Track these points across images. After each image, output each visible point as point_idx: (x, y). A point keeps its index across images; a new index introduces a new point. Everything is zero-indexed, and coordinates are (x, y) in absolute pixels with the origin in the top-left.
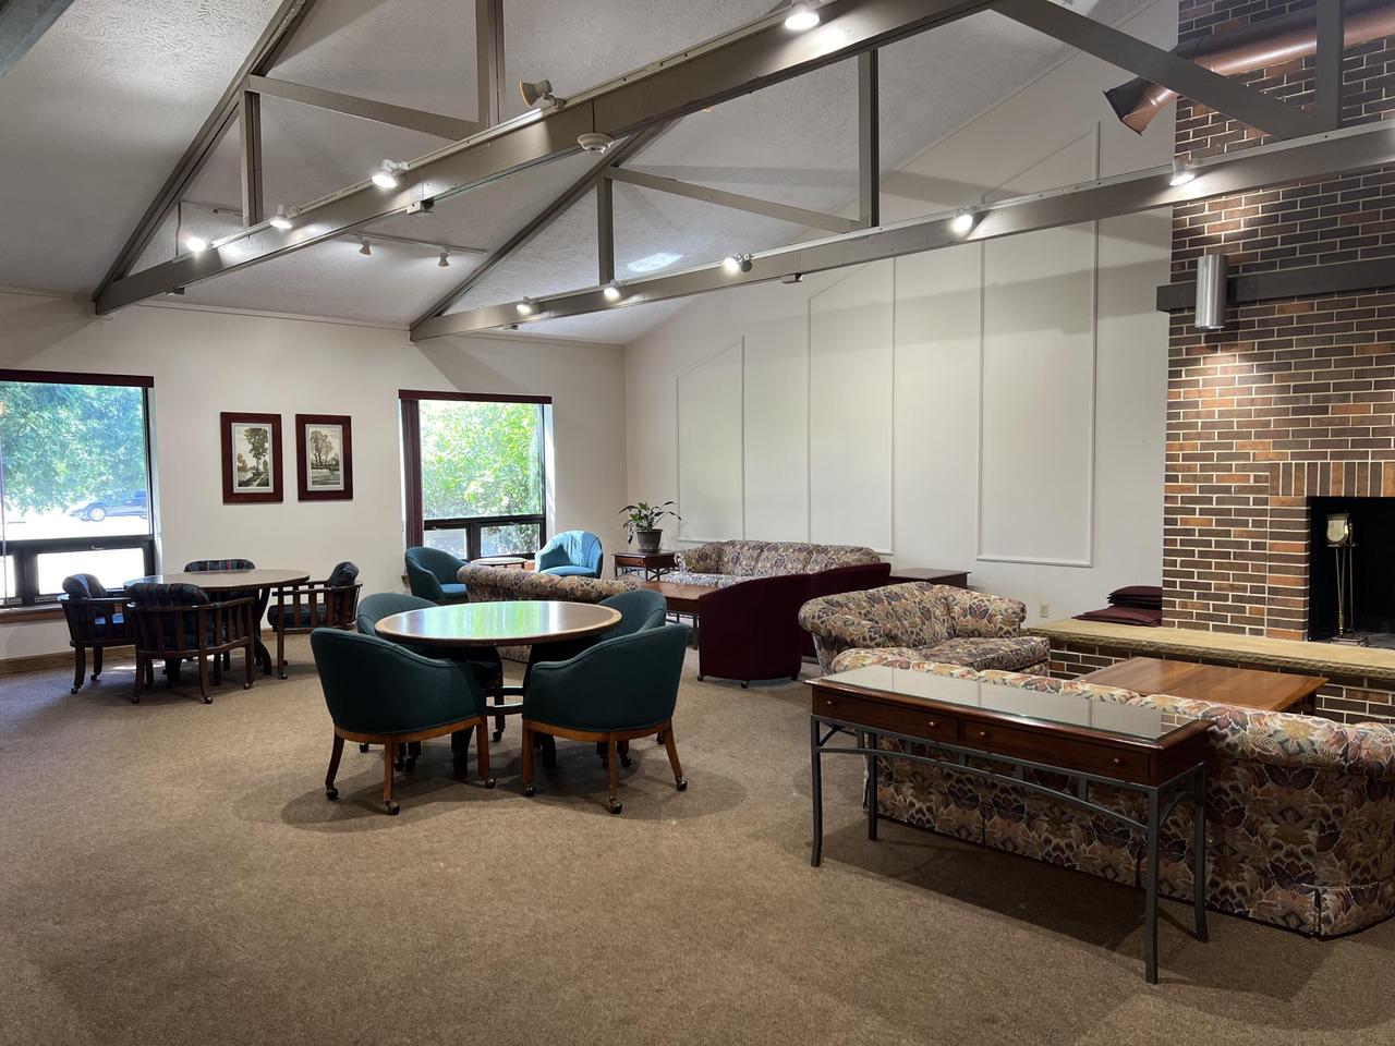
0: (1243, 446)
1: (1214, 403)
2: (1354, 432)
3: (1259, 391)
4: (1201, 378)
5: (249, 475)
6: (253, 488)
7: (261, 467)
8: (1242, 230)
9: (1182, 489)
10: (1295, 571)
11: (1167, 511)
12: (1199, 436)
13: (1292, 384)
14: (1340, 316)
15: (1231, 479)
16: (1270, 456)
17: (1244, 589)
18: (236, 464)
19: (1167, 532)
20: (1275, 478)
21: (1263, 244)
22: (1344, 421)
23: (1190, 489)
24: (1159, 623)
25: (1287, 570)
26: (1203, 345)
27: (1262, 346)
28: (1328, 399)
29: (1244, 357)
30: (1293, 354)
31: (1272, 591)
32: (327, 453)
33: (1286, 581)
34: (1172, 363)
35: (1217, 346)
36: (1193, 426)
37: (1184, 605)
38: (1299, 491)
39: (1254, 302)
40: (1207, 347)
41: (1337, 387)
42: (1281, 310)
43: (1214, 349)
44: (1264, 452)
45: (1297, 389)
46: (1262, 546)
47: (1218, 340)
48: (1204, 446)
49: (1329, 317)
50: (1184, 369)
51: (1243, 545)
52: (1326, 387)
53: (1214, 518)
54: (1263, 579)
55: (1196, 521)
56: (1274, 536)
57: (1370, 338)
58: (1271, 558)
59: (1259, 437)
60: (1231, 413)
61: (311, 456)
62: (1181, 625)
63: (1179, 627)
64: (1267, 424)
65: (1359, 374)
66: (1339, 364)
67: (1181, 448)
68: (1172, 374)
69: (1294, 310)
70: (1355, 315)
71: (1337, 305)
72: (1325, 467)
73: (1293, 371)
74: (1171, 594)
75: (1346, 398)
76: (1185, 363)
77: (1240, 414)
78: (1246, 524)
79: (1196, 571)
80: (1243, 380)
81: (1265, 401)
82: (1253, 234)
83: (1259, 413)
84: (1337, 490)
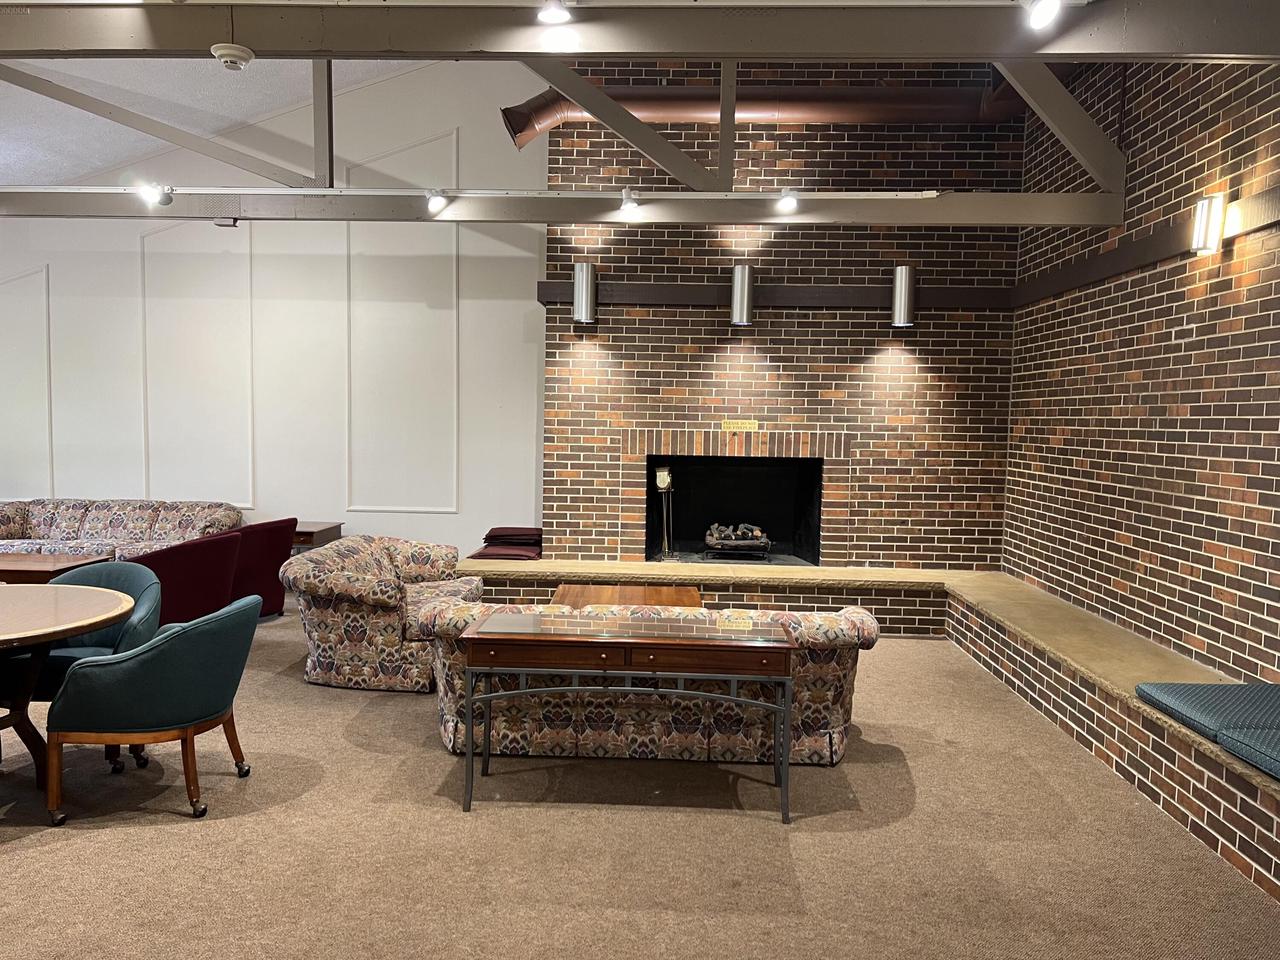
0: (603, 416)
1: (581, 381)
2: (676, 408)
3: (614, 374)
4: (571, 360)
8: (600, 246)
9: (557, 448)
10: (639, 510)
11: (546, 465)
12: (570, 406)
13: (636, 370)
14: (668, 323)
15: (595, 440)
16: (622, 424)
17: (604, 526)
19: (545, 483)
20: (625, 441)
21: (615, 260)
22: (670, 400)
23: (564, 448)
24: (540, 556)
25: (633, 510)
26: (572, 334)
27: (615, 339)
28: (659, 383)
29: (603, 347)
30: (637, 348)
31: (624, 526)
33: (633, 518)
34: (548, 346)
35: (582, 336)
36: (566, 398)
37: (559, 540)
38: (642, 451)
39: (609, 305)
40: (576, 336)
41: (666, 375)
42: (628, 314)
43: (581, 338)
44: (616, 420)
45: (639, 374)
46: (616, 492)
47: (583, 331)
48: (573, 415)
49: (660, 323)
50: (558, 351)
51: (602, 492)
52: (658, 375)
53: (582, 471)
54: (617, 517)
55: (569, 474)
56: (625, 484)
57: (686, 341)
58: (624, 501)
59: (614, 409)
60: (593, 390)
62: (557, 556)
63: (555, 558)
64: (619, 399)
65: (680, 367)
66: (667, 358)
67: (556, 415)
68: (548, 355)
69: (637, 314)
70: (678, 323)
71: (665, 314)
72: (659, 432)
73: (636, 361)
74: (550, 533)
75: (670, 384)
76: (559, 346)
77: (600, 390)
78: (604, 475)
79: (568, 513)
80: (603, 365)
81: (618, 382)
82: (608, 251)
83: (614, 391)
84: (666, 450)
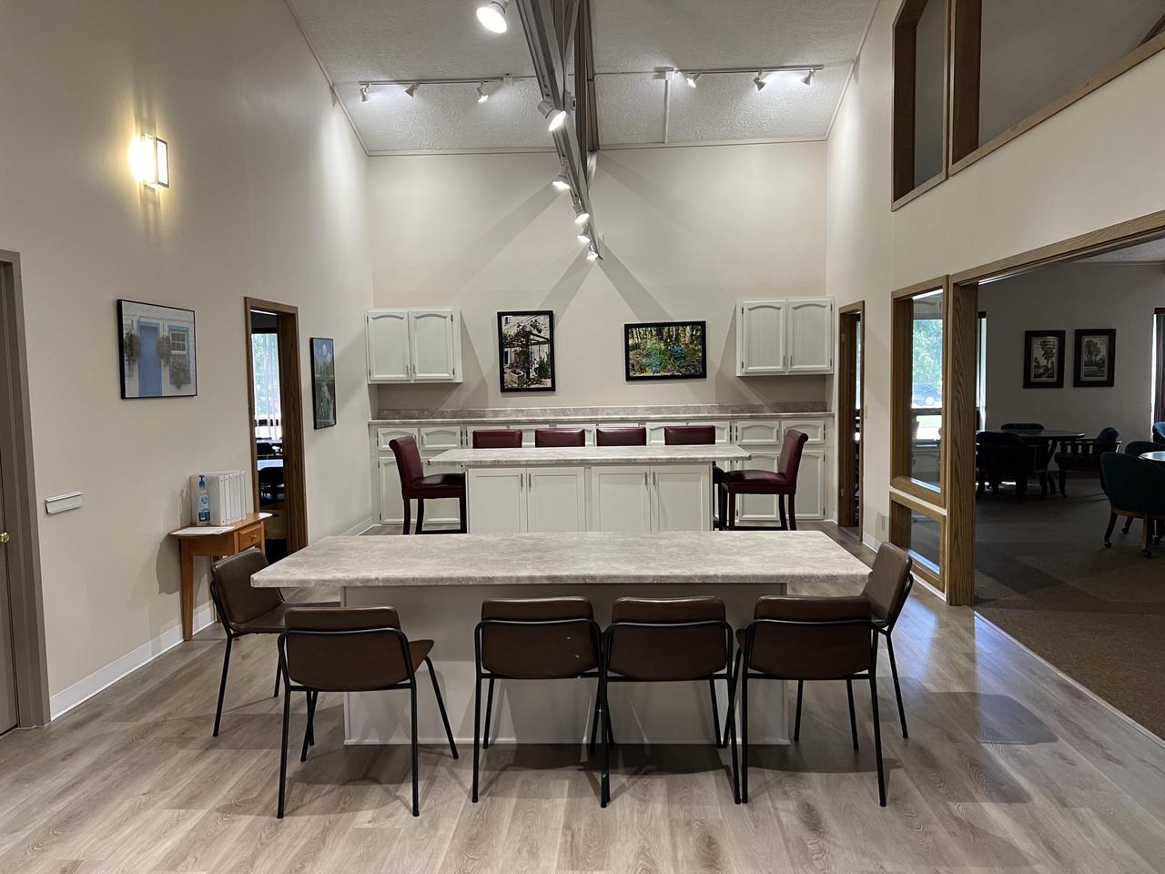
5: (1042, 371)
6: (1044, 379)
7: (1050, 366)
18: (1034, 364)
32: (1097, 355)
61: (1085, 358)
